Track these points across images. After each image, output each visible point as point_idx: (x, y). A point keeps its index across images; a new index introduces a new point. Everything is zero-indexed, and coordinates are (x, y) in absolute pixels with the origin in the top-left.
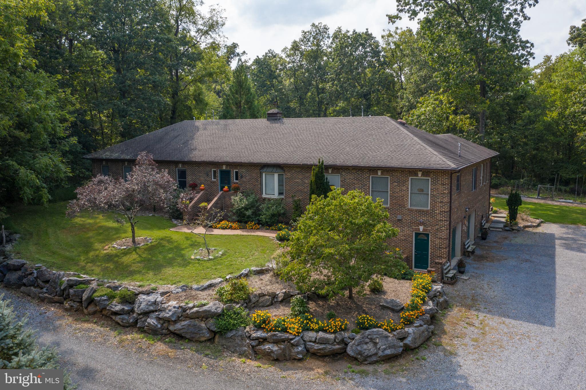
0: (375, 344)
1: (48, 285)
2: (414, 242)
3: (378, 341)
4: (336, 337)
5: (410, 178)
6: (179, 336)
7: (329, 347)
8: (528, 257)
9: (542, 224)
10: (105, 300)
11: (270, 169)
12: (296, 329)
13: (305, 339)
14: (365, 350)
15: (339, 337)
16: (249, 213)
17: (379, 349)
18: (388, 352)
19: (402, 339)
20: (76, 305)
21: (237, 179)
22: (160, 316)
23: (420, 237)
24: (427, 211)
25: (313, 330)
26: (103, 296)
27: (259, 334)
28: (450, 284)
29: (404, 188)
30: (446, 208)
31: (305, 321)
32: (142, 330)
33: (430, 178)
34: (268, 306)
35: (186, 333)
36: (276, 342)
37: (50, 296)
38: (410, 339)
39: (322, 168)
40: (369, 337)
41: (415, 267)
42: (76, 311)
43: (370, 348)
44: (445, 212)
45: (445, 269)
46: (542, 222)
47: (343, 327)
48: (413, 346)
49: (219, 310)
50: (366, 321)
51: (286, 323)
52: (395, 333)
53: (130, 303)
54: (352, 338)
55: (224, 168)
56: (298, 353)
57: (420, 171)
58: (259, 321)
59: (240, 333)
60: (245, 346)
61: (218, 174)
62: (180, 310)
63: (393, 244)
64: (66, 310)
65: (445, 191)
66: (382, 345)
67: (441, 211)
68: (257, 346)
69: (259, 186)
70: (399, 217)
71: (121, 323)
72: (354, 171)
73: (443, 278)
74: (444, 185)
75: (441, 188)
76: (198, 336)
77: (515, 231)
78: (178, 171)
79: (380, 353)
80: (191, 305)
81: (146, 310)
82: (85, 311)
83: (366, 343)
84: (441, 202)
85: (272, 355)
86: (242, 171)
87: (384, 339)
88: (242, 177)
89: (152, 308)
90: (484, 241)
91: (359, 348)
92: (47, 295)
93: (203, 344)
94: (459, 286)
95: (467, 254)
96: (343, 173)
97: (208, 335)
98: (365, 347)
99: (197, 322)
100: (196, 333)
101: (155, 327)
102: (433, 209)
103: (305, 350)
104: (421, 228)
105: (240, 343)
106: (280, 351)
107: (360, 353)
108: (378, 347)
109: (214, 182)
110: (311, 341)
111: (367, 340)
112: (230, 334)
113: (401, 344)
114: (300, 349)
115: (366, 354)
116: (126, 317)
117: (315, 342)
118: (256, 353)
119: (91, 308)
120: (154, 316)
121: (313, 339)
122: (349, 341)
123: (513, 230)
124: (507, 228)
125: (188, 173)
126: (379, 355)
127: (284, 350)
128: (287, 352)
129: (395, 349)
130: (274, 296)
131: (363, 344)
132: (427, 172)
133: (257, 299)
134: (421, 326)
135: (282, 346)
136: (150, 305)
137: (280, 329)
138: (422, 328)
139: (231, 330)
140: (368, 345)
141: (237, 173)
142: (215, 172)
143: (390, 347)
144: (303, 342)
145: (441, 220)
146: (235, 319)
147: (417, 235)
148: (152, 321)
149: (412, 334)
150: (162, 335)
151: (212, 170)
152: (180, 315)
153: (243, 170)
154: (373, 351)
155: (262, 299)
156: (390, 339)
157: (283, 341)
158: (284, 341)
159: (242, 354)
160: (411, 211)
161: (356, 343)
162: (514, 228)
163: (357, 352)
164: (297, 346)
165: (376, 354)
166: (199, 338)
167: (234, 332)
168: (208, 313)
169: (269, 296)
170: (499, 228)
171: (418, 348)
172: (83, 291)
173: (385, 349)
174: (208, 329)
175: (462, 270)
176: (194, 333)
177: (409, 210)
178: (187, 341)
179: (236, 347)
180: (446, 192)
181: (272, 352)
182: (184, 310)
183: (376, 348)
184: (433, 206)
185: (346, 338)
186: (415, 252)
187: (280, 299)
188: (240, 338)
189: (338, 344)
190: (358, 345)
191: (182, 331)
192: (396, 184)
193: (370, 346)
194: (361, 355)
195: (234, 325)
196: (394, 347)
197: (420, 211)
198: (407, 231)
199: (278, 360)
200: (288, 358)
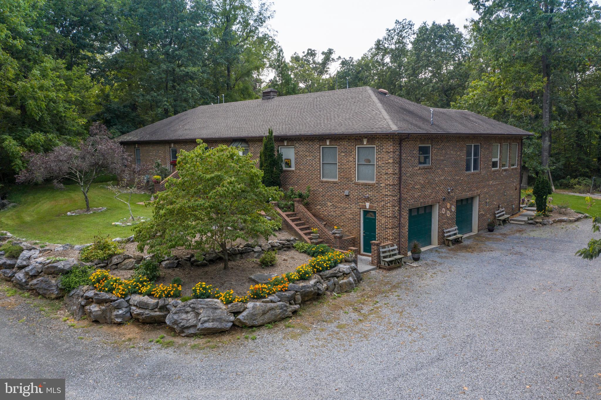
0: (197, 314)
2: (362, 221)
3: (202, 311)
4: (158, 303)
5: (357, 146)
7: (147, 312)
9: (584, 220)
11: (236, 143)
12: (121, 291)
13: (131, 303)
14: (183, 319)
15: (161, 302)
17: (200, 320)
18: (210, 325)
19: (235, 313)
23: (369, 216)
24: (373, 185)
25: (141, 294)
27: (89, 293)
28: (385, 269)
29: (351, 159)
31: (135, 284)
33: (375, 146)
35: (40, 289)
36: (100, 302)
38: (244, 314)
39: (271, 139)
40: (192, 306)
41: (364, 251)
43: (189, 318)
45: (384, 252)
47: (172, 293)
48: (248, 322)
51: (116, 284)
52: (230, 306)
53: (16, 257)
54: (176, 305)
56: (117, 316)
57: (365, 138)
59: (78, 291)
62: (41, 266)
63: (342, 224)
65: (389, 161)
66: (204, 317)
67: (386, 185)
68: (86, 306)
70: (346, 192)
72: (306, 142)
73: (380, 263)
74: (388, 153)
75: (386, 157)
76: (49, 293)
77: (538, 225)
78: (172, 151)
79: (199, 326)
83: (187, 312)
84: (386, 174)
87: (213, 310)
89: (25, 263)
90: (489, 233)
93: (53, 302)
96: (297, 145)
97: (56, 292)
98: (184, 316)
99: (49, 278)
100: (47, 290)
101: (22, 281)
102: (378, 182)
103: (128, 314)
104: (368, 205)
105: (74, 302)
106: (100, 313)
107: (175, 322)
108: (199, 318)
110: (134, 305)
111: (189, 309)
112: (71, 293)
113: (232, 318)
114: (121, 312)
115: (182, 324)
116: (8, 271)
117: (137, 306)
118: (84, 313)
120: (24, 271)
122: (172, 308)
123: (537, 222)
124: (530, 221)
126: (198, 327)
127: (104, 311)
128: (108, 314)
129: (221, 322)
131: (182, 313)
132: (372, 138)
133: (120, 260)
134: (272, 301)
135: (103, 307)
136: (26, 260)
137: (107, 289)
139: (74, 288)
140: (189, 315)
143: (213, 320)
144: (126, 305)
145: (386, 195)
147: (365, 212)
149: (251, 309)
150: (24, 289)
152: (40, 271)
154: (192, 321)
155: (126, 261)
156: (218, 311)
157: (106, 301)
158: (106, 303)
160: (358, 184)
162: (538, 221)
163: (173, 321)
164: (119, 309)
165: (195, 326)
166: (49, 294)
167: (75, 291)
168: (56, 269)
170: (522, 221)
173: (205, 322)
174: (57, 285)
175: (416, 256)
176: (45, 289)
177: (355, 183)
178: (40, 296)
179: (72, 306)
180: (391, 161)
182: (44, 265)
183: (197, 319)
184: (379, 179)
185: (170, 305)
186: (364, 233)
188: (76, 297)
189: (159, 310)
191: (36, 286)
192: (344, 154)
193: (191, 316)
194: (177, 324)
195: (76, 283)
196: (220, 320)
197: (366, 185)
198: (354, 208)
199: (96, 322)
200: (109, 321)
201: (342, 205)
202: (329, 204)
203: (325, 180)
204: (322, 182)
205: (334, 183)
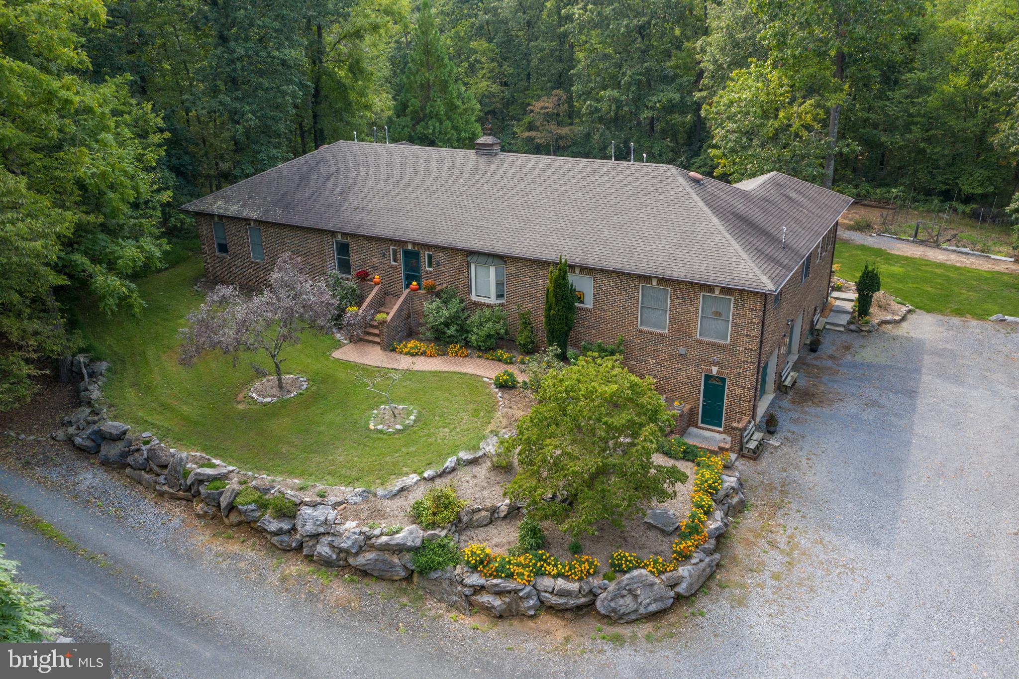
0: (636, 597)
1: (166, 472)
2: (702, 387)
3: (639, 592)
4: (581, 587)
5: (702, 294)
6: (363, 573)
7: (572, 601)
8: (874, 395)
9: (909, 316)
10: (254, 510)
11: (482, 259)
12: (526, 577)
13: (539, 588)
14: (621, 606)
15: (586, 587)
16: (451, 331)
17: (641, 604)
18: (653, 608)
19: (672, 587)
20: (211, 510)
21: (430, 265)
22: (335, 544)
23: (712, 381)
24: (725, 346)
25: (549, 574)
26: (250, 503)
27: (475, 579)
28: (751, 459)
29: (692, 309)
30: (755, 345)
31: (539, 564)
32: (309, 558)
33: (732, 298)
34: (486, 525)
35: (373, 570)
36: (499, 594)
37: (171, 491)
38: (684, 584)
39: (565, 271)
40: (627, 588)
41: (702, 422)
42: (212, 519)
43: (628, 602)
44: (752, 350)
45: (746, 436)
46: (910, 311)
47: (591, 570)
48: (687, 594)
49: (418, 542)
50: (623, 562)
51: (511, 567)
52: (663, 577)
53: (290, 517)
54: (604, 587)
55: (410, 247)
56: (529, 608)
57: (718, 288)
58: (474, 561)
59: (448, 575)
60: (455, 595)
61: (401, 256)
62: (362, 537)
63: (671, 388)
64: (199, 516)
65: (754, 320)
66: (645, 599)
67: (746, 349)
68: (473, 595)
69: (466, 281)
70: (682, 350)
71: (279, 546)
72: (615, 276)
73: (741, 449)
74: (753, 310)
75: (749, 315)
76: (390, 574)
77: (863, 333)
78: (337, 243)
79: (642, 610)
80: (377, 532)
81: (315, 532)
82: (226, 520)
83: (623, 596)
84: (747, 335)
85: (493, 611)
86: (439, 256)
87: (648, 588)
88: (438, 264)
89: (321, 530)
91: (613, 604)
92: (166, 488)
93: (397, 584)
94: (765, 462)
95: (783, 390)
96: (598, 276)
97: (403, 574)
98: (621, 601)
99: (387, 556)
100: (386, 570)
101: (328, 558)
102: (734, 344)
103: (539, 603)
104: (715, 369)
105: (448, 589)
106: (505, 606)
107: (614, 610)
108: (639, 601)
109: (394, 267)
110: (546, 591)
111: (625, 592)
112: (434, 575)
113: (672, 593)
114: (532, 602)
115: (622, 612)
116: (286, 538)
117: (552, 593)
118: (471, 604)
119: (234, 518)
120: (326, 542)
121: (550, 590)
122: (600, 591)
123: (862, 331)
124: (852, 327)
125: (352, 248)
126: (640, 612)
127: (509, 604)
128: (514, 607)
129: (663, 601)
130: (494, 510)
131: (618, 598)
132: (728, 291)
133: (470, 516)
134: (701, 561)
135: (507, 600)
136: (320, 526)
137: (503, 575)
138: (702, 565)
139: (436, 569)
140: (626, 599)
141: (430, 257)
142: (395, 251)
143: (655, 600)
144: (535, 592)
145: (744, 361)
146: (440, 555)
147: (708, 377)
148: (323, 549)
149: (688, 579)
150: (339, 567)
151: (391, 248)
152: (363, 545)
153: (440, 254)
154: (632, 606)
155: (476, 516)
156: (656, 587)
157: (508, 592)
158: (510, 593)
159: (452, 606)
160: (700, 342)
161: (609, 598)
162: (864, 329)
163: (611, 609)
164: (527, 599)
165: (636, 611)
166: (391, 576)
167: (440, 573)
168: (401, 547)
169: (487, 511)
170: (840, 325)
171: (694, 595)
172: (221, 494)
173: (649, 604)
174: (404, 566)
175: (772, 429)
176: (383, 571)
177: (697, 341)
178: (374, 579)
179: (443, 594)
180: (756, 321)
181: (493, 607)
182: (369, 538)
183: (637, 602)
184: (735, 340)
185: (595, 587)
186: (703, 401)
187: (502, 514)
188: (448, 582)
189: (584, 596)
190: (612, 600)
191: (367, 567)
192: (680, 301)
193: (629, 600)
194: (615, 613)
195: (439, 563)
196: (661, 599)
197: (714, 344)
198: (692, 371)
199: (501, 617)
200: (515, 613)
201: (673, 365)
202: (651, 361)
203: (644, 328)
204: (641, 332)
205: (662, 335)
